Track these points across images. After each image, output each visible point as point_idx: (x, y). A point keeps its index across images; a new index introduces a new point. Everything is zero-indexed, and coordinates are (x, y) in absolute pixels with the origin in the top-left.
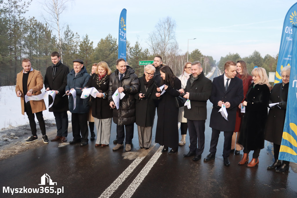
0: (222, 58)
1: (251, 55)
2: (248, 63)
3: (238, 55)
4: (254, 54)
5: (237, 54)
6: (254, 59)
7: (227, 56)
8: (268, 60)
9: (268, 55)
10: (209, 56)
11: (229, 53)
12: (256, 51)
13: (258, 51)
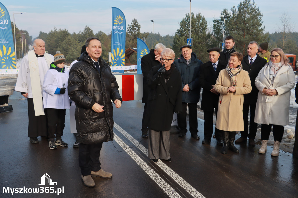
0: (41, 33)
1: (82, 31)
2: (80, 41)
3: (67, 32)
4: (85, 30)
5: (66, 30)
6: (86, 36)
7: (51, 31)
8: (102, 38)
9: (101, 31)
10: (22, 30)
11: (54, 28)
12: (88, 27)
13: (89, 28)
